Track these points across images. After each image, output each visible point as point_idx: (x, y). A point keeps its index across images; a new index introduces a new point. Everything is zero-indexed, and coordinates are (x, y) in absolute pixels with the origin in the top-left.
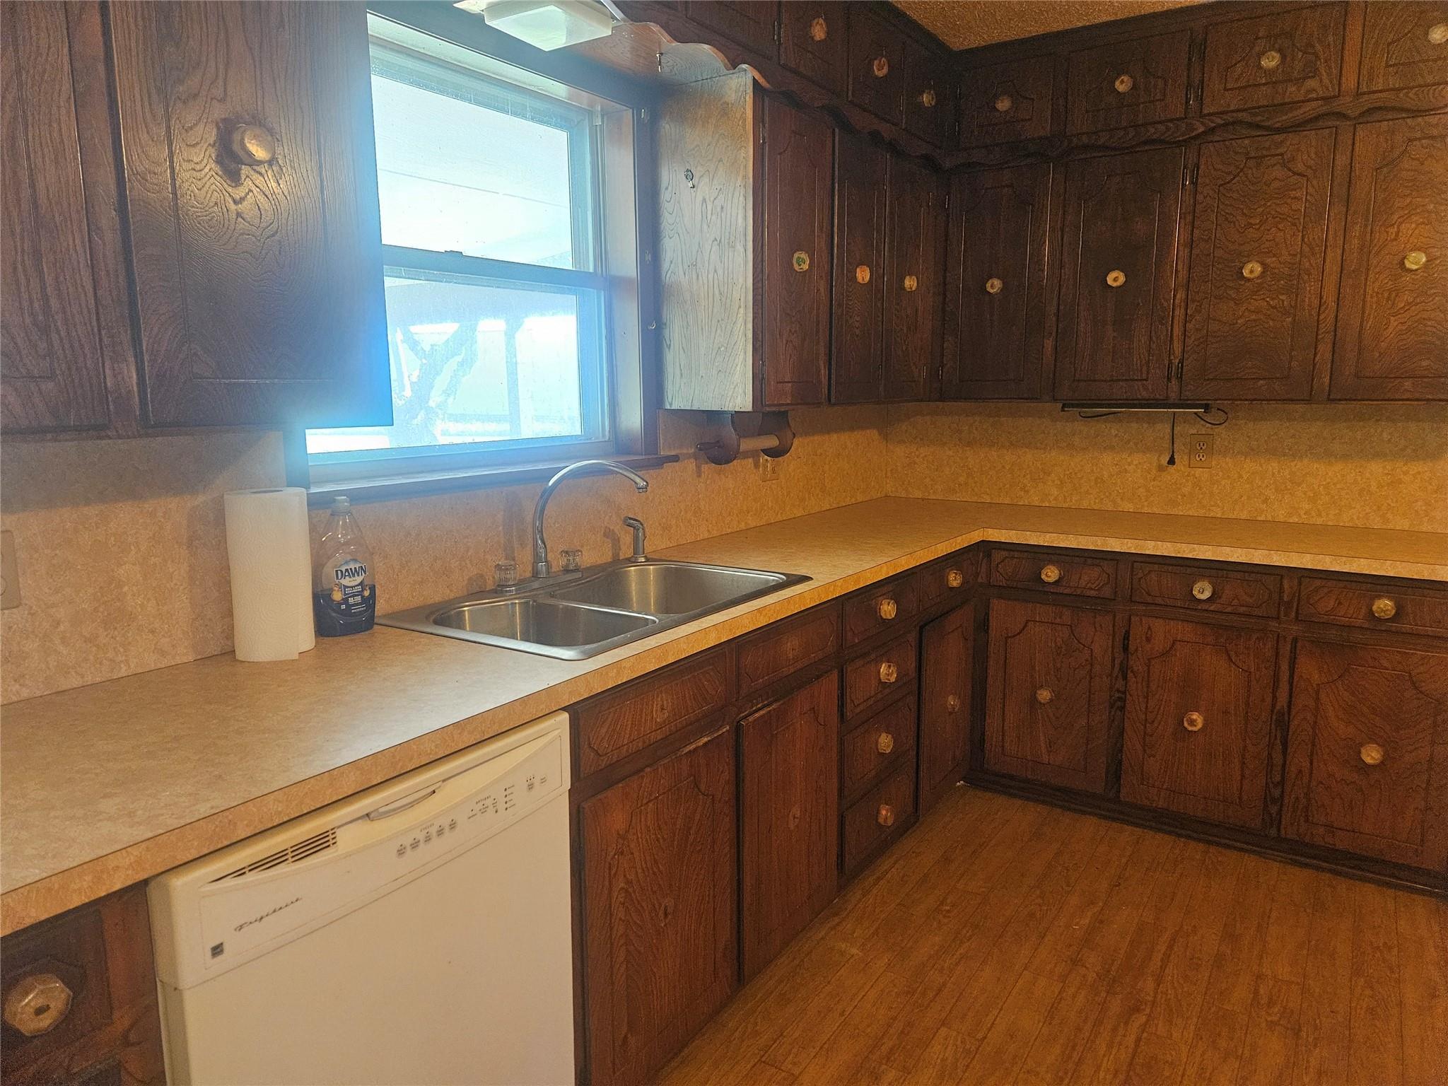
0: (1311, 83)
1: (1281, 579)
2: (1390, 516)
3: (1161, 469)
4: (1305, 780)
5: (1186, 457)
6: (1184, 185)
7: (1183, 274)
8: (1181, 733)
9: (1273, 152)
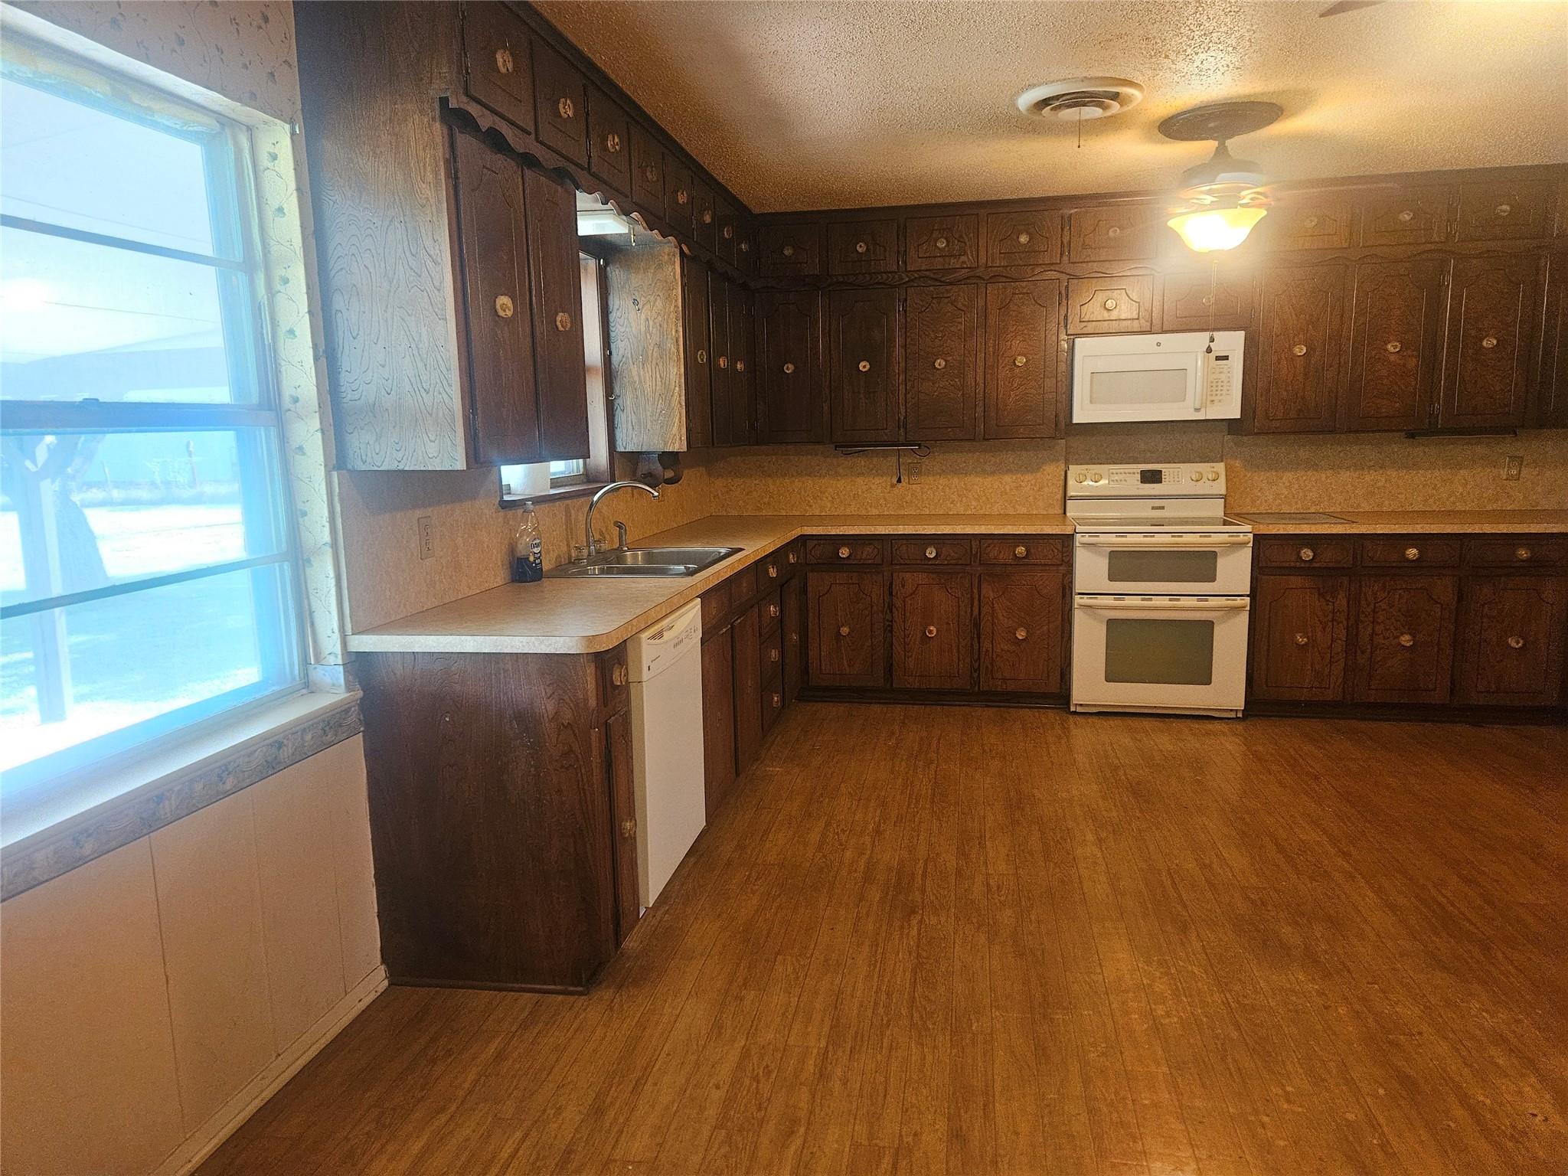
0: (964, 258)
1: (971, 542)
2: (1017, 507)
3: (893, 486)
4: (990, 654)
5: (907, 478)
6: (899, 311)
7: (903, 365)
8: (925, 639)
9: (945, 295)
